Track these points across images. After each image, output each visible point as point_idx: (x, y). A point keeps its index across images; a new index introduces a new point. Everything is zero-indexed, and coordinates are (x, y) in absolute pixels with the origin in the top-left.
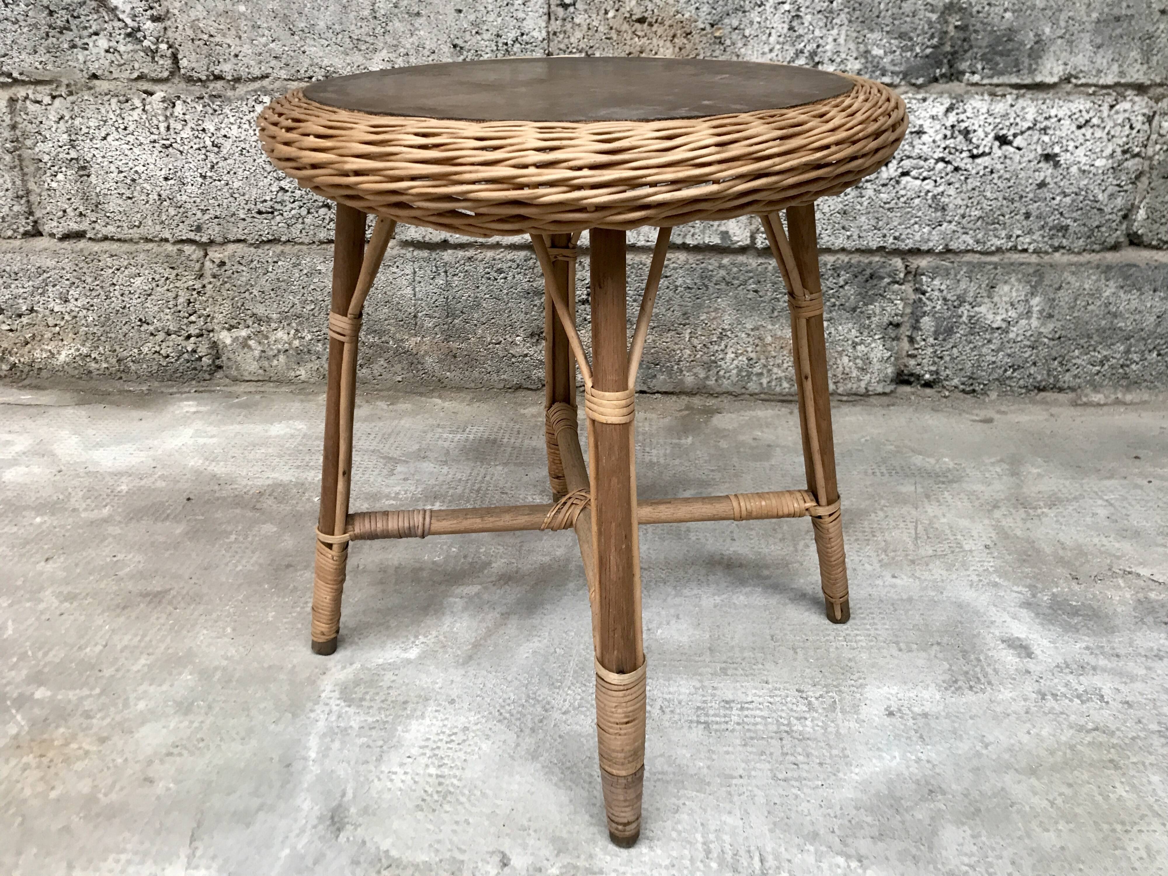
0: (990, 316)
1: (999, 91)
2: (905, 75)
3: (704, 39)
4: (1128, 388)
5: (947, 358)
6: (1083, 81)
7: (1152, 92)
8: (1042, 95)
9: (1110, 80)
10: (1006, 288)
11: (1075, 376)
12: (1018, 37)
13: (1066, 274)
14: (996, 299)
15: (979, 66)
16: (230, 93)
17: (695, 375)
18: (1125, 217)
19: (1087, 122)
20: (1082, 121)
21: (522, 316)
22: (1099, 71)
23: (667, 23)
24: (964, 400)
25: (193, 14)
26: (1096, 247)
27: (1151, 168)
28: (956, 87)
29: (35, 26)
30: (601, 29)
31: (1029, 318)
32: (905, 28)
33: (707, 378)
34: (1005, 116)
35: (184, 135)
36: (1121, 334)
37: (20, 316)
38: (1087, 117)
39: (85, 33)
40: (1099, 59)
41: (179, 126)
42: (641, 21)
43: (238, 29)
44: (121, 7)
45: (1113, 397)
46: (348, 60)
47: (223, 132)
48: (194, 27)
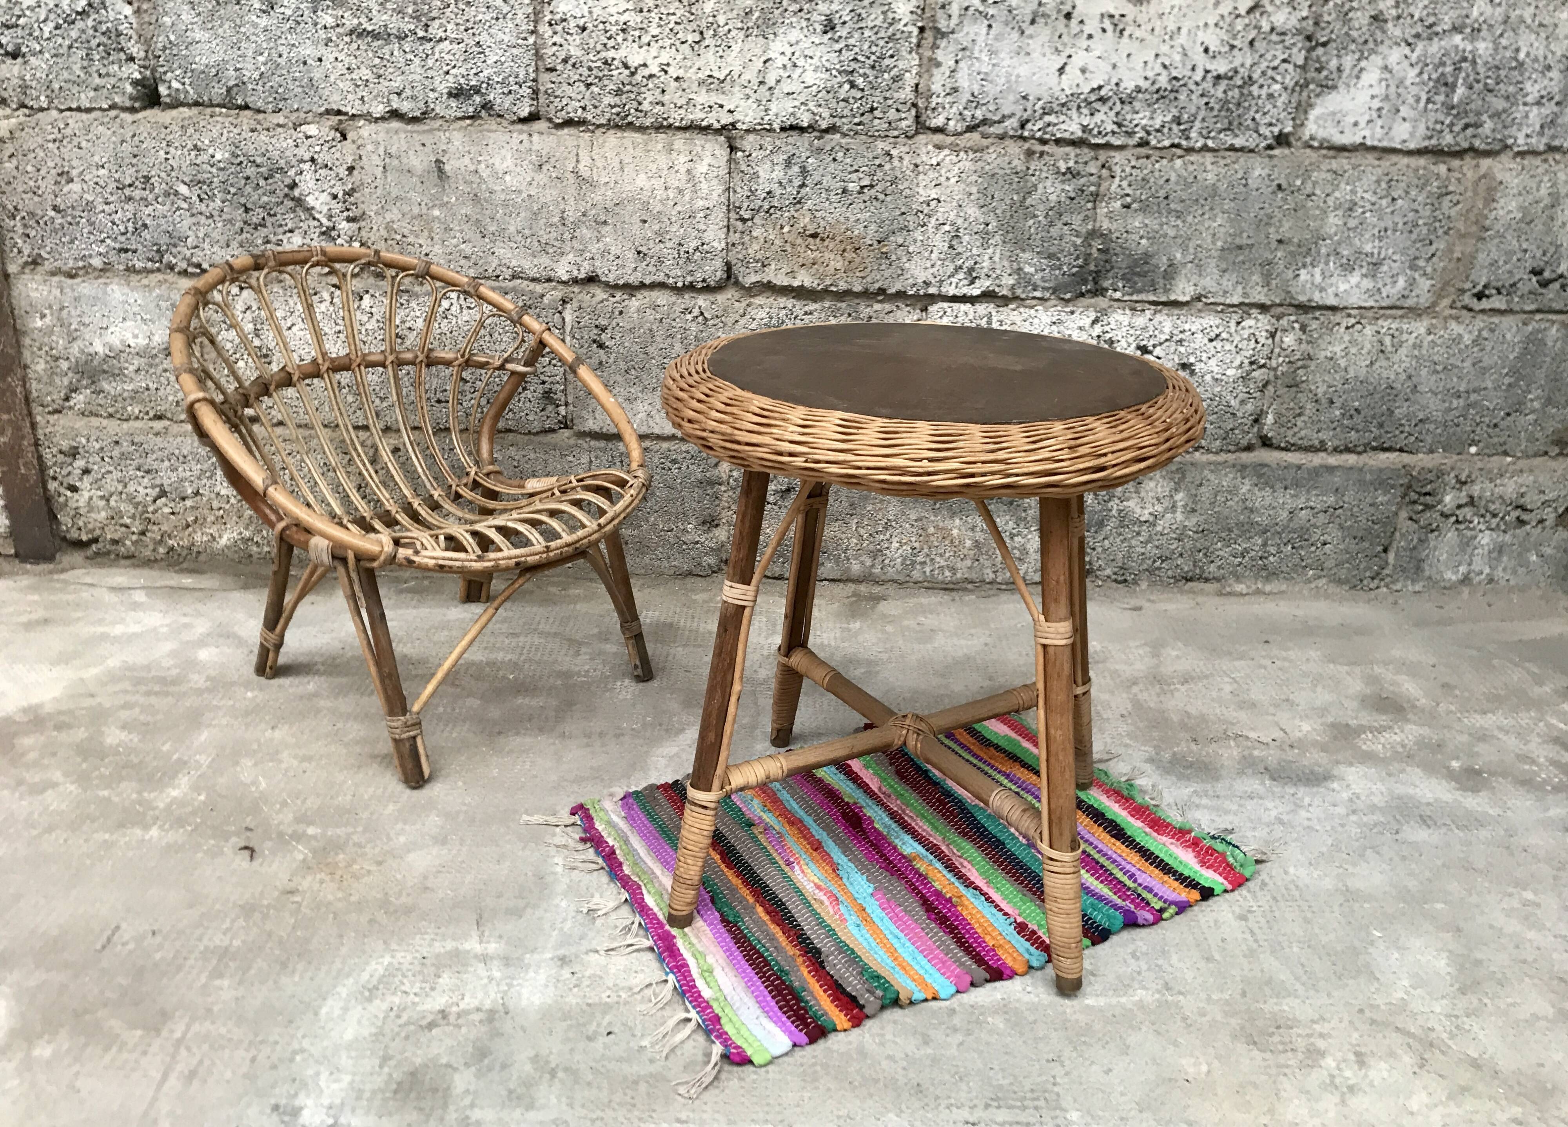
0: (1138, 510)
1: (1139, 307)
2: (1055, 291)
3: (872, 254)
4: (1267, 579)
5: (1100, 550)
6: (1212, 300)
7: (1273, 311)
8: (1176, 312)
9: (1236, 300)
10: (1152, 484)
11: (1219, 567)
12: (1153, 261)
13: (1206, 472)
14: (1143, 494)
15: (1120, 285)
16: (417, 288)
17: (862, 563)
18: (1256, 421)
19: (1217, 336)
20: (1213, 335)
21: (694, 505)
22: (1226, 292)
23: (838, 239)
24: (1117, 589)
25: (388, 217)
26: (1232, 448)
27: (1276, 378)
28: (1102, 302)
29: (230, 221)
30: (777, 242)
31: (1174, 512)
32: (1053, 249)
33: (873, 566)
34: (1145, 329)
35: (369, 326)
36: (1257, 528)
37: (184, 499)
38: (1217, 331)
39: (281, 230)
40: (1224, 282)
41: (365, 318)
42: (814, 236)
43: (431, 230)
44: (318, 207)
45: (1254, 587)
46: (536, 261)
47: (408, 325)
48: (388, 228)
